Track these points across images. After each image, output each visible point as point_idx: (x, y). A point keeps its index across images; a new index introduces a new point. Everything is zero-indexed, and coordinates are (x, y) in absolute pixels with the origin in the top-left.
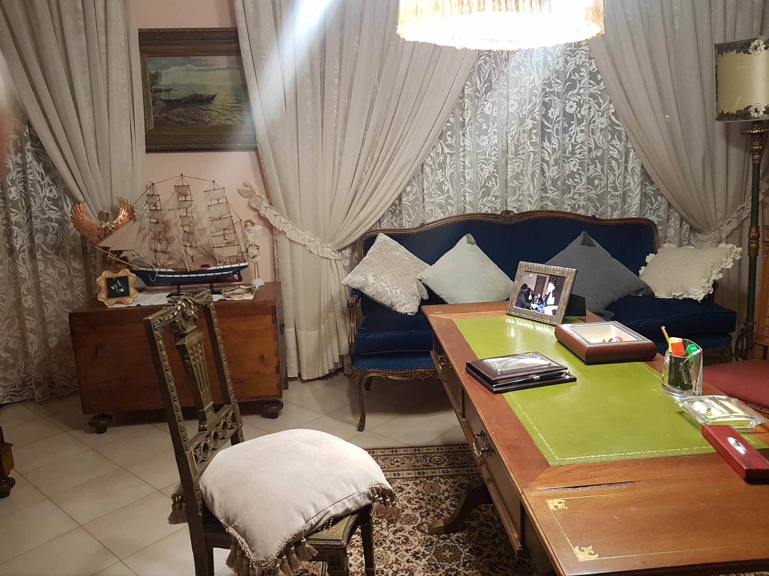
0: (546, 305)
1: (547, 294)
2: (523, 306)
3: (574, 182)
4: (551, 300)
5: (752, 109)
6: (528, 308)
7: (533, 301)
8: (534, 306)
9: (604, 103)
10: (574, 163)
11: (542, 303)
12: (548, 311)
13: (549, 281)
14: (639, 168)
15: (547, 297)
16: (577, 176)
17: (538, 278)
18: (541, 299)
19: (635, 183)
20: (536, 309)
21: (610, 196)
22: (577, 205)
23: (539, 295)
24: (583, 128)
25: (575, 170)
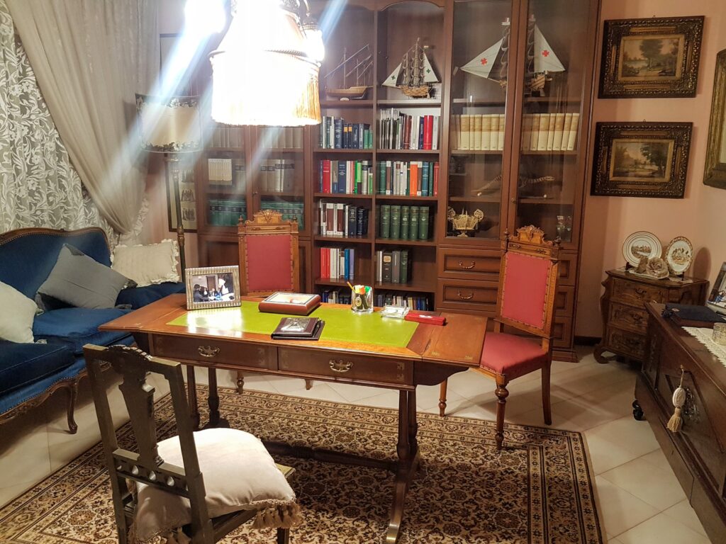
0: (222, 295)
1: (220, 287)
2: (201, 300)
3: (35, 200)
4: (225, 290)
5: (174, 145)
6: (207, 300)
7: (209, 294)
8: (212, 298)
9: (51, 129)
10: (32, 182)
11: (218, 294)
12: (226, 298)
13: (219, 278)
14: (80, 185)
15: (221, 289)
16: (37, 194)
17: (207, 278)
18: (216, 292)
19: (78, 198)
20: (215, 299)
21: (63, 210)
22: (40, 222)
23: (214, 290)
24: (39, 151)
25: (34, 189)
